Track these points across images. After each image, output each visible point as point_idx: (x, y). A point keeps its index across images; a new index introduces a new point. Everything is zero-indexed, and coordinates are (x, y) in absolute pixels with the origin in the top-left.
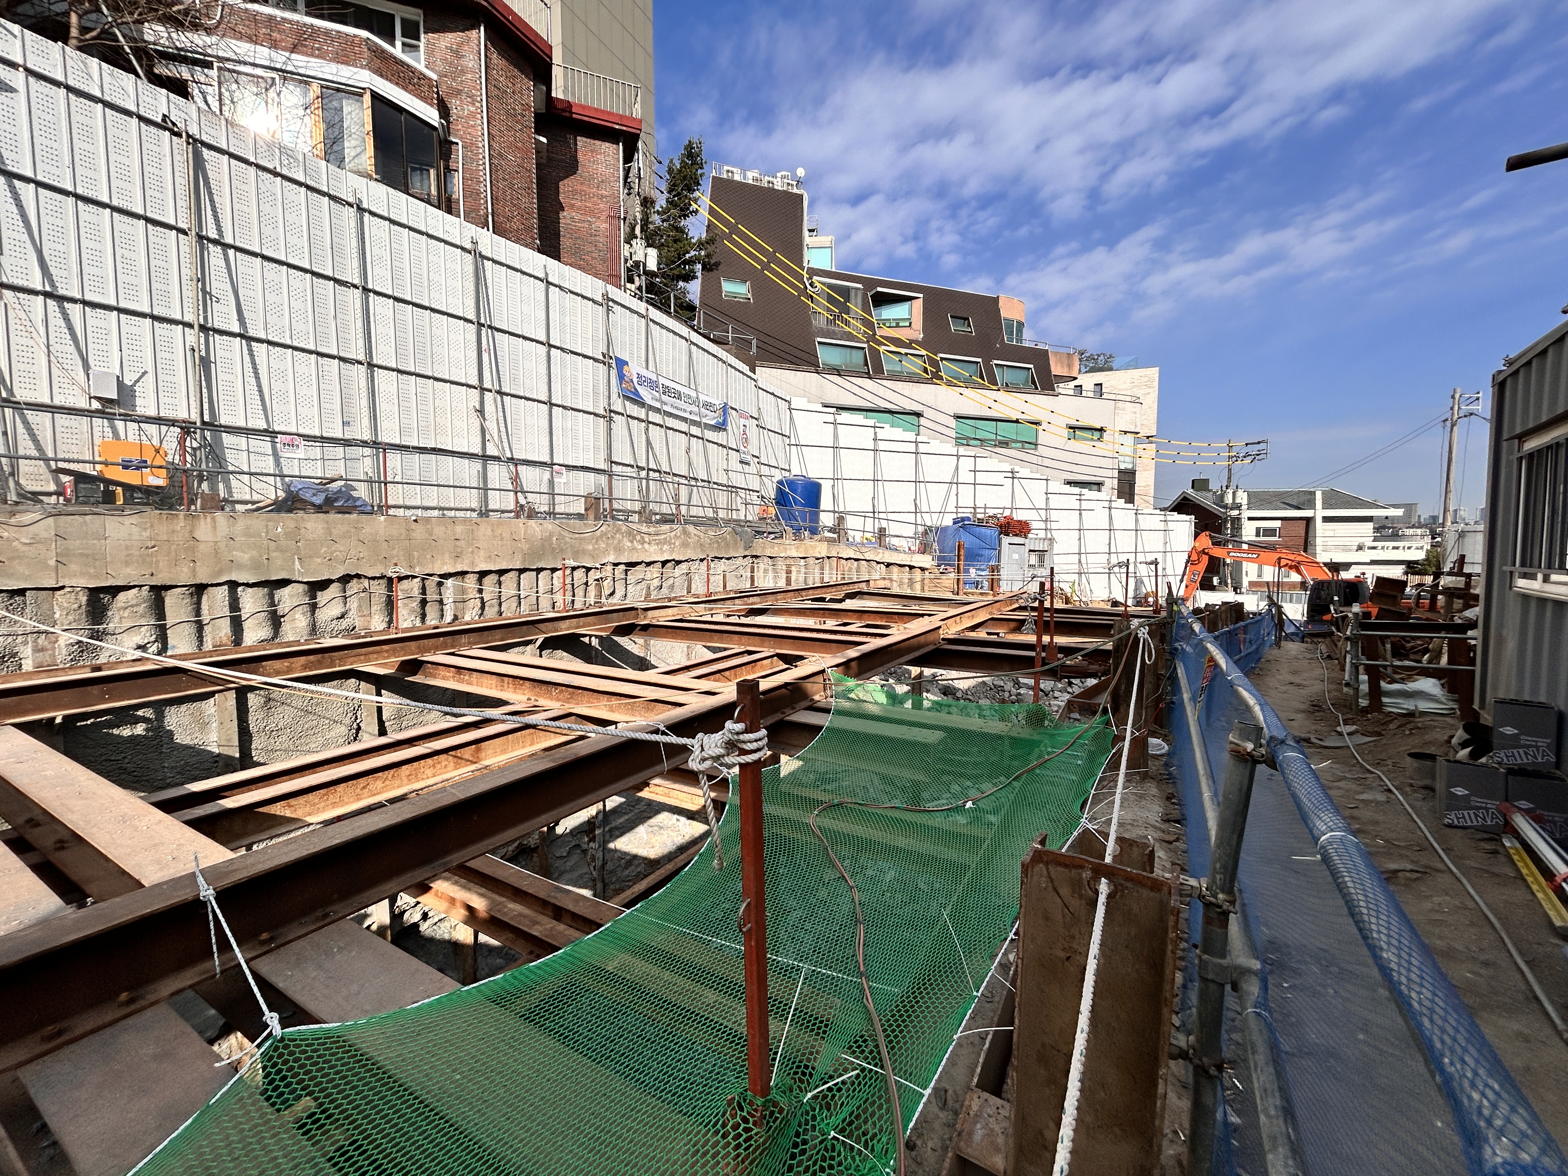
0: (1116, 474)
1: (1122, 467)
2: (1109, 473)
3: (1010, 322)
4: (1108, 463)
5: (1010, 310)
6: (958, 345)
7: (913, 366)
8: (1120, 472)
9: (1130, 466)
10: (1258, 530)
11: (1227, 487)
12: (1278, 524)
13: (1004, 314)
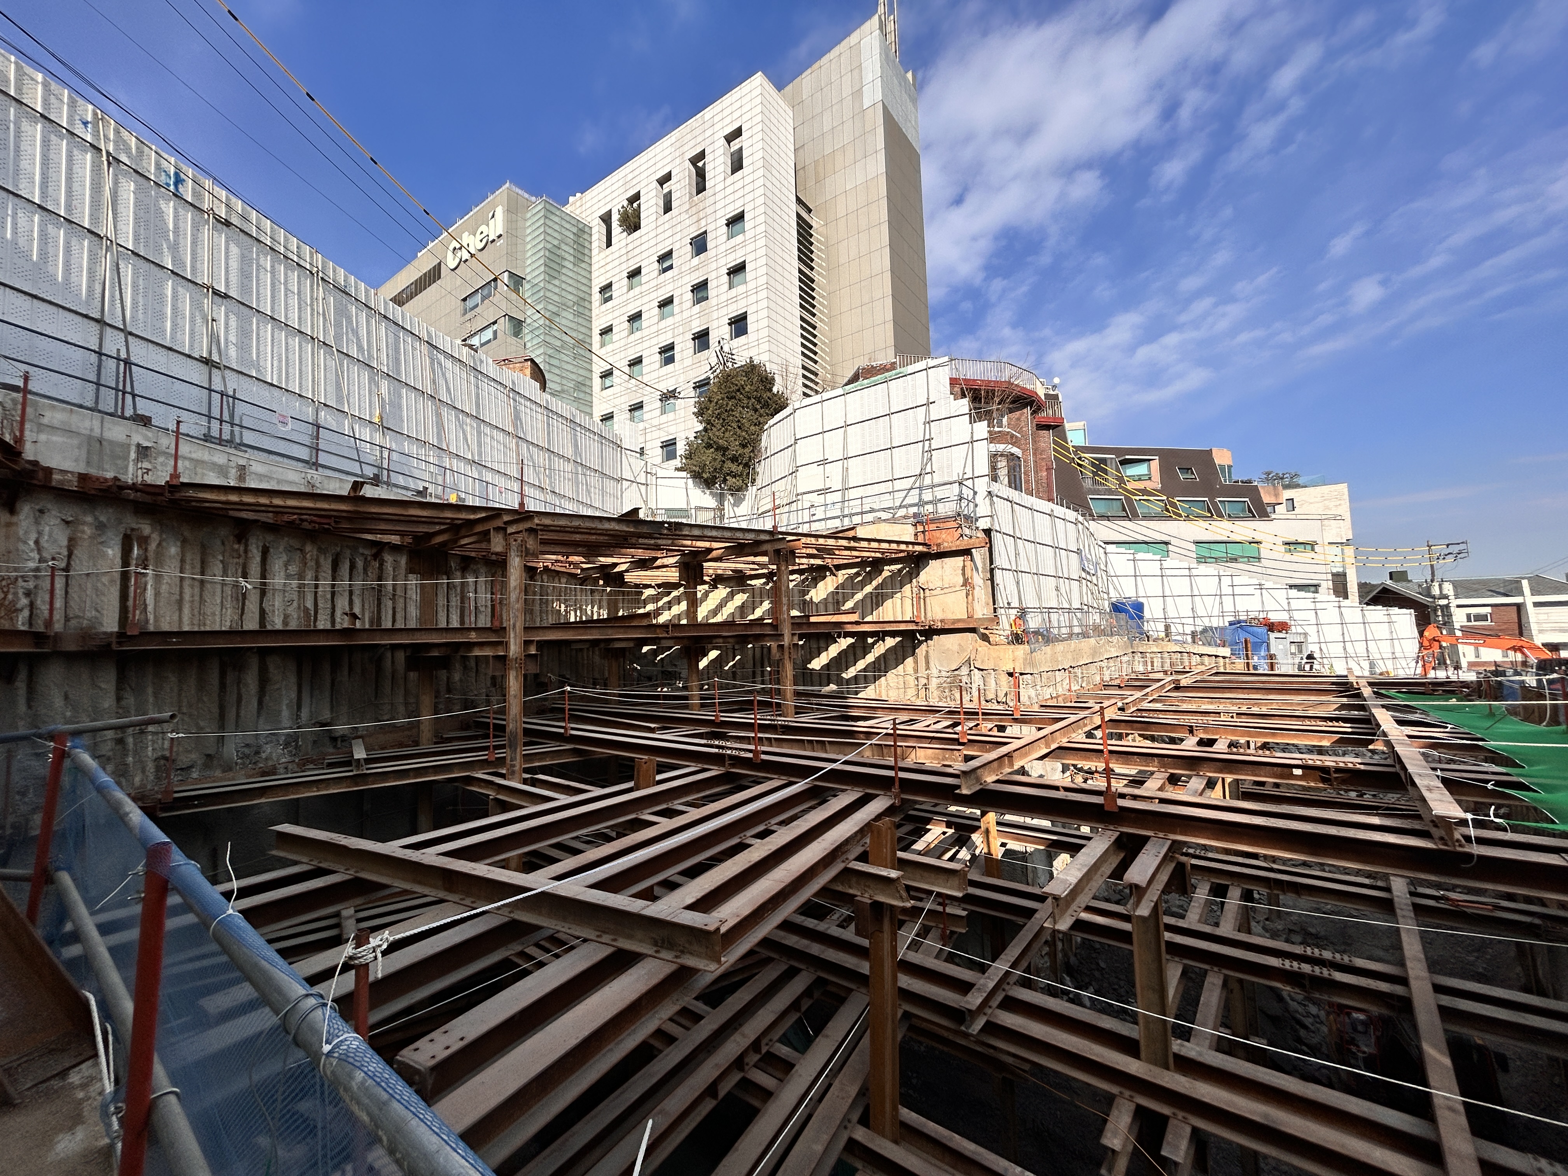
0: (1330, 577)
1: (1335, 571)
2: (1324, 577)
3: (1222, 467)
4: (1322, 569)
5: (1222, 457)
6: (1188, 490)
7: (1157, 509)
8: (1333, 575)
9: (1341, 570)
10: (1469, 617)
11: (1432, 581)
12: (1488, 610)
13: (1217, 462)
